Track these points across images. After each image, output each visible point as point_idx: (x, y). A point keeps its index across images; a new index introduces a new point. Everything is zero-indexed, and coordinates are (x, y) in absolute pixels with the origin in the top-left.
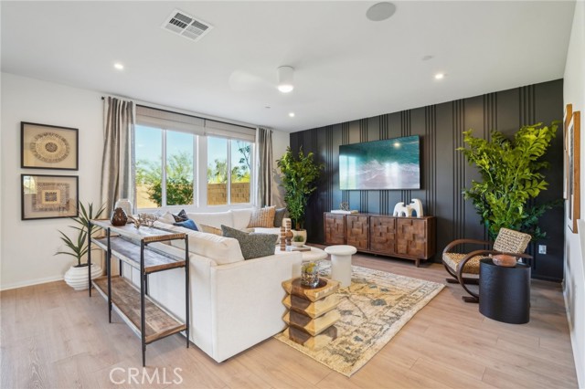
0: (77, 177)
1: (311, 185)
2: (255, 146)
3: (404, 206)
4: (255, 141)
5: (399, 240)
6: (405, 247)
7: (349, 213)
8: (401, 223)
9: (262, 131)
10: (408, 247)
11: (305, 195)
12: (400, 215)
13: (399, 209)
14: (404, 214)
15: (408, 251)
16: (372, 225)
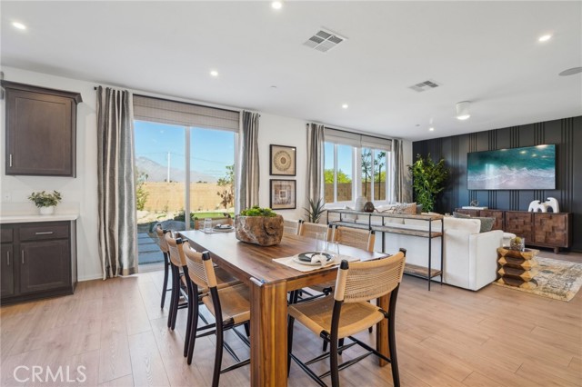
0: (295, 181)
1: (439, 185)
2: (391, 155)
3: (540, 203)
4: (391, 150)
5: (537, 232)
6: (544, 237)
7: (482, 208)
8: (538, 218)
10: (546, 237)
11: (433, 194)
12: (535, 211)
13: (534, 206)
14: (539, 210)
15: (546, 241)
16: (508, 219)
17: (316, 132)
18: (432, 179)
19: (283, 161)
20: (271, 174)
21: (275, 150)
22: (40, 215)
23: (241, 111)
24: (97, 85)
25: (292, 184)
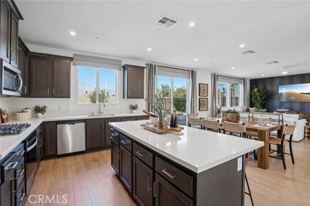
0: (208, 98)
2: (242, 86)
4: (241, 84)
9: (244, 80)
17: (215, 77)
18: (262, 97)
19: (204, 90)
20: (199, 96)
21: (201, 86)
22: (132, 113)
23: (191, 70)
24: (147, 63)
25: (206, 100)
